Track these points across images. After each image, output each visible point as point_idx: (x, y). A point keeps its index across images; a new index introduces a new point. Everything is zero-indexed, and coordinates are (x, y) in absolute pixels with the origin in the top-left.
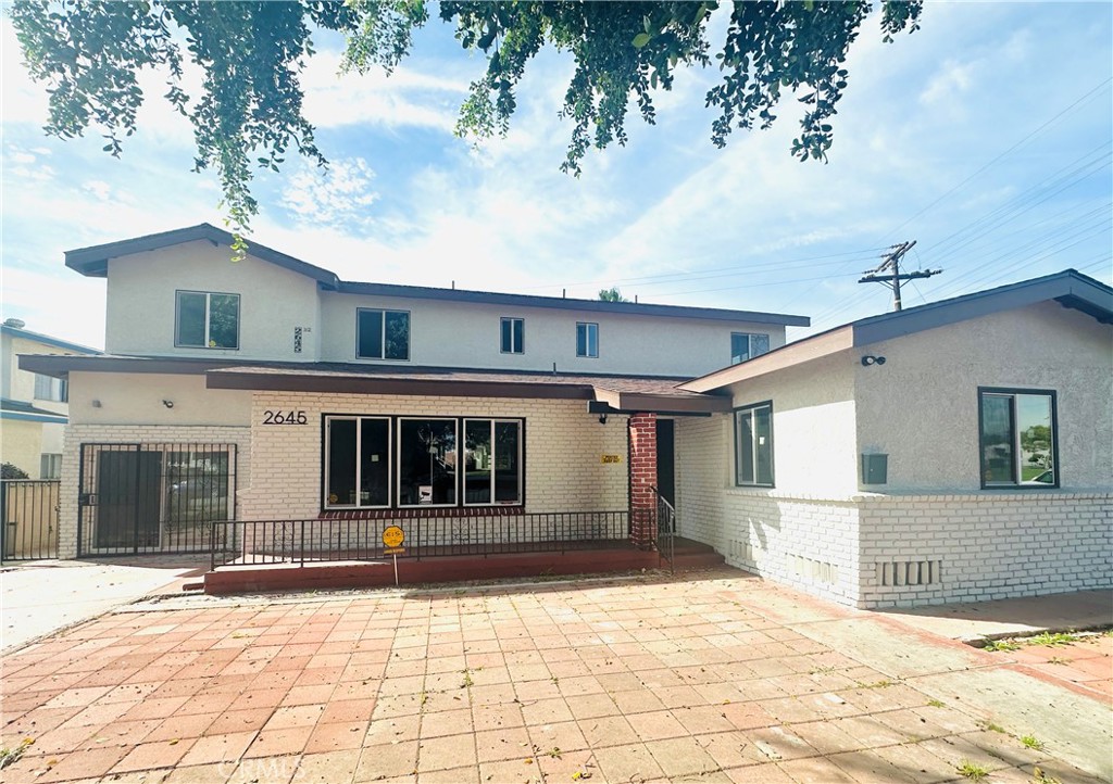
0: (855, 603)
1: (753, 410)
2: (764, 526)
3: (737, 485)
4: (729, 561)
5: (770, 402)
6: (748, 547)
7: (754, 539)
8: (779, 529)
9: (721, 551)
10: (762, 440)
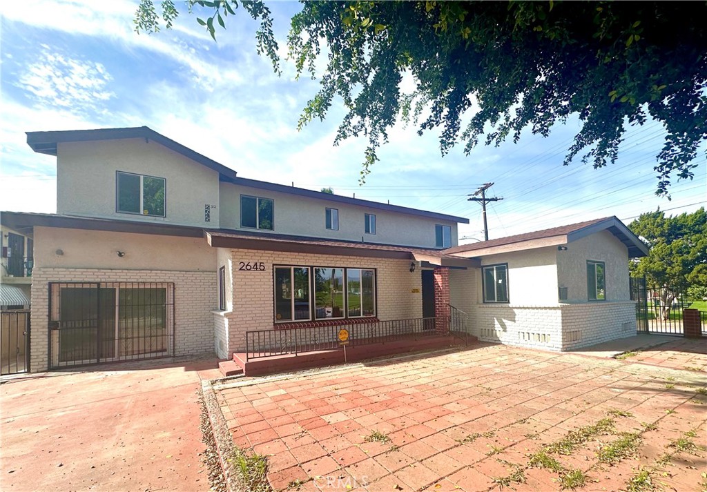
0: (560, 350)
1: (495, 267)
2: (504, 321)
3: (484, 302)
4: (480, 339)
5: (507, 264)
6: (494, 332)
7: (497, 326)
8: (515, 321)
9: (475, 335)
10: (500, 281)
